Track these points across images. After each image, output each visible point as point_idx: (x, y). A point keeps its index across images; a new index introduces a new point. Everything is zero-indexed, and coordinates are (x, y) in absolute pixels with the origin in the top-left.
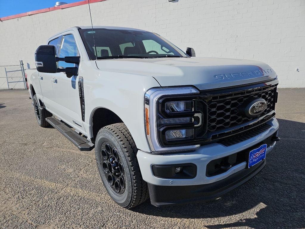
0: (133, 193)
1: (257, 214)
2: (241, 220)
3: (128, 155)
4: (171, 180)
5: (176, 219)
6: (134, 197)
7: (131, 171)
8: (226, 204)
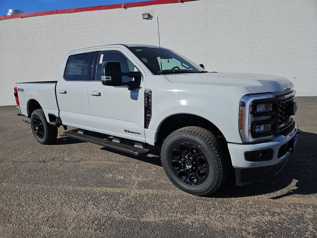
0: (219, 179)
1: (296, 186)
2: (289, 191)
3: (215, 149)
4: (258, 163)
5: (245, 197)
6: (219, 182)
7: (218, 161)
8: (271, 183)
